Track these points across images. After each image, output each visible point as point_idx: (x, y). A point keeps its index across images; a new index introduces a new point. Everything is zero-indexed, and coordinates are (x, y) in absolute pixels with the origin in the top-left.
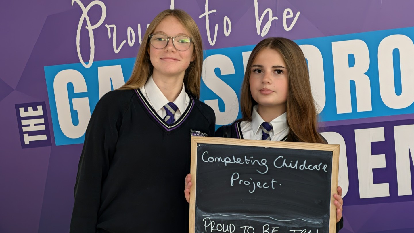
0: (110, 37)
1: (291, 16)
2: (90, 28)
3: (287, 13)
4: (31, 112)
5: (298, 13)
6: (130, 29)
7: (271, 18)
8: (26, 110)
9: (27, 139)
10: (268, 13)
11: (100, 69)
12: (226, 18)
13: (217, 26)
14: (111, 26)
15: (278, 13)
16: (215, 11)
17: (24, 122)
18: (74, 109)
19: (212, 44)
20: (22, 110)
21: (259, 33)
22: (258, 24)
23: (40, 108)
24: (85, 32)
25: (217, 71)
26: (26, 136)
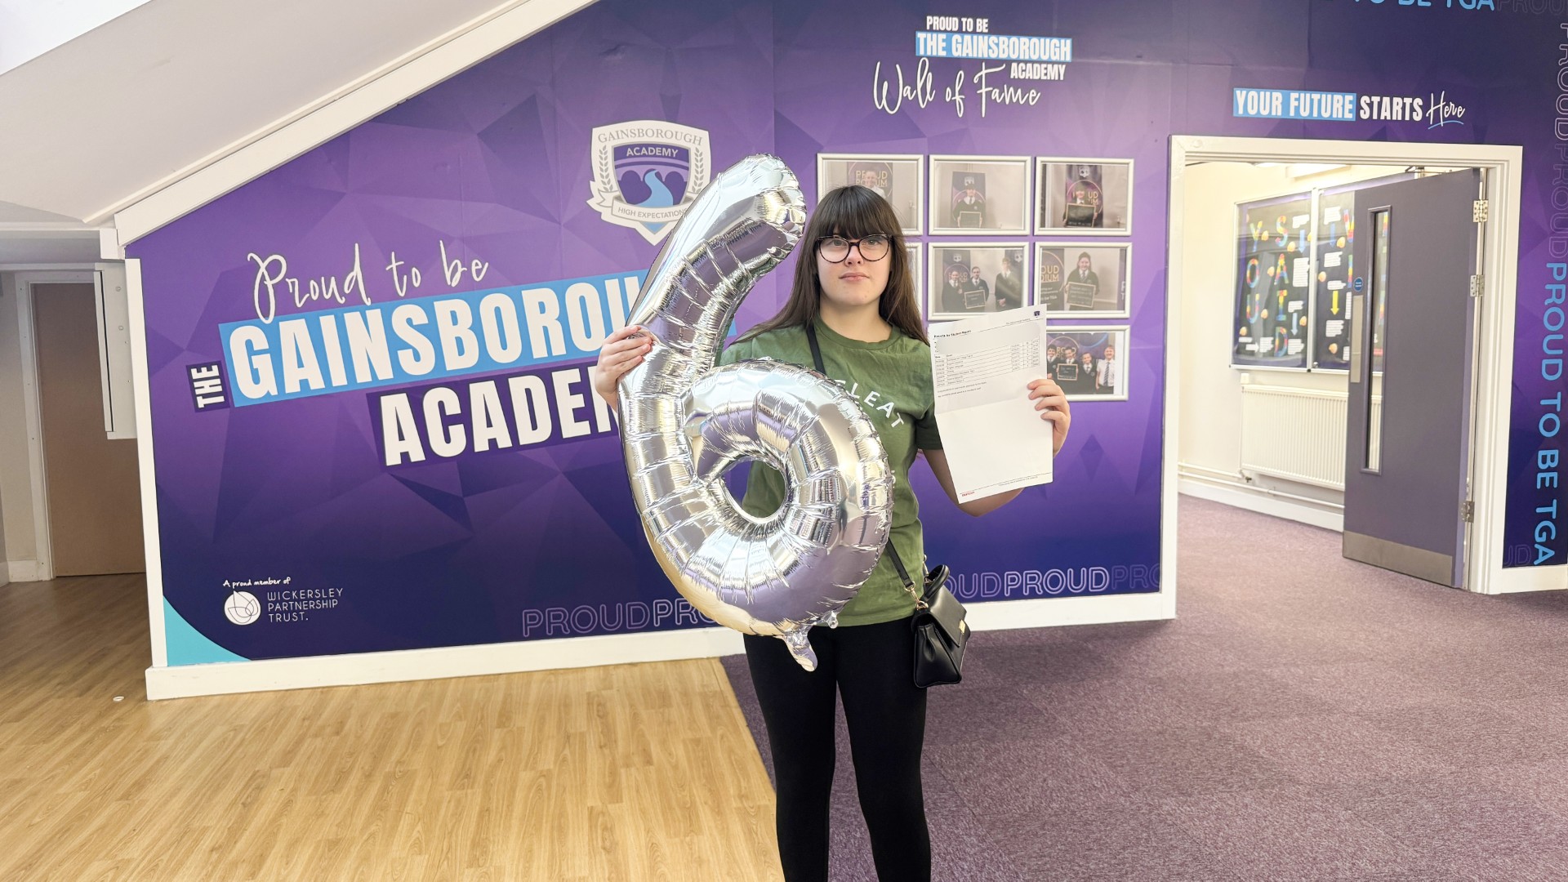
0: (291, 291)
1: (480, 266)
2: (269, 283)
3: (476, 264)
4: (205, 373)
5: (487, 264)
6: (312, 283)
7: (460, 269)
8: (199, 371)
9: (201, 402)
10: (456, 264)
11: (281, 324)
12: (414, 270)
13: (405, 277)
14: (292, 280)
15: (467, 264)
16: (402, 263)
17: (196, 384)
18: (255, 367)
19: (402, 294)
20: (194, 371)
21: (449, 283)
22: (448, 275)
23: (215, 368)
24: (263, 288)
25: (409, 321)
26: (199, 399)
